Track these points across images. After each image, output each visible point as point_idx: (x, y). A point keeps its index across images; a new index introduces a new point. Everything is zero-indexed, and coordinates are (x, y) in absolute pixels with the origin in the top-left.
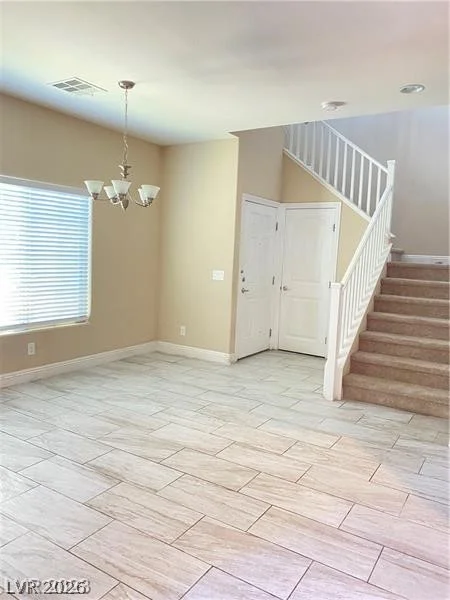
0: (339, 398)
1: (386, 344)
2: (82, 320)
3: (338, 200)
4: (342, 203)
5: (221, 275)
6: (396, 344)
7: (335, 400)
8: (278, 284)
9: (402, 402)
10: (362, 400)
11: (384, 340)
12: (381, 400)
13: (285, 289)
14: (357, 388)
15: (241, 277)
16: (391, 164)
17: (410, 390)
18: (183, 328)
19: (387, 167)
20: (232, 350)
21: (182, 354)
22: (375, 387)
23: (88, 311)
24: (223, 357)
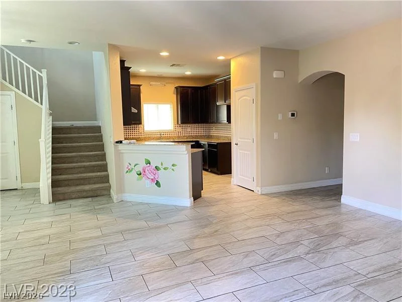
1: (66, 169)
4: (16, 93)
6: (72, 168)
7: (49, 203)
9: (84, 194)
11: (65, 167)
12: (74, 196)
16: (44, 71)
17: (87, 187)
19: (42, 73)
22: (69, 191)
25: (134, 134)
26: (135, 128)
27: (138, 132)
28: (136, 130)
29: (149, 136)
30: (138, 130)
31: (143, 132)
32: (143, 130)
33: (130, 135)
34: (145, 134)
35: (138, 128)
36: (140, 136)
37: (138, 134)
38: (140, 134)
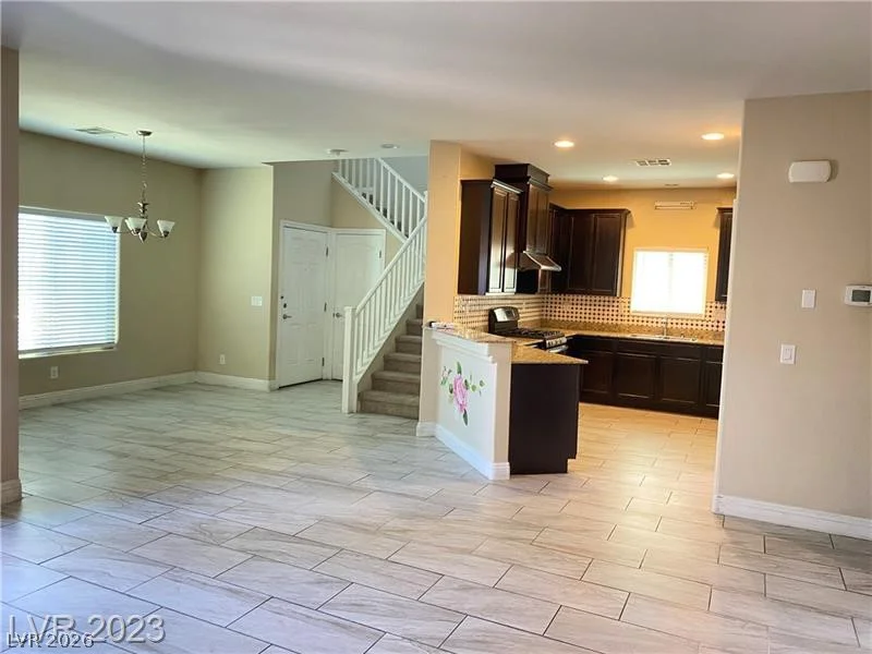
0: (355, 410)
2: (109, 346)
3: (383, 227)
4: (387, 231)
5: (261, 301)
7: (351, 413)
8: (330, 312)
10: (375, 412)
13: (338, 315)
14: (371, 401)
15: (280, 303)
18: (223, 356)
20: (272, 377)
21: (220, 383)
23: (116, 337)
24: (262, 384)
25: (606, 317)
26: (611, 304)
27: (615, 313)
28: (611, 309)
29: (640, 323)
30: (615, 309)
31: (627, 314)
32: (627, 309)
33: (592, 316)
34: (631, 318)
35: (616, 304)
36: (619, 322)
37: (615, 317)
38: (619, 318)
